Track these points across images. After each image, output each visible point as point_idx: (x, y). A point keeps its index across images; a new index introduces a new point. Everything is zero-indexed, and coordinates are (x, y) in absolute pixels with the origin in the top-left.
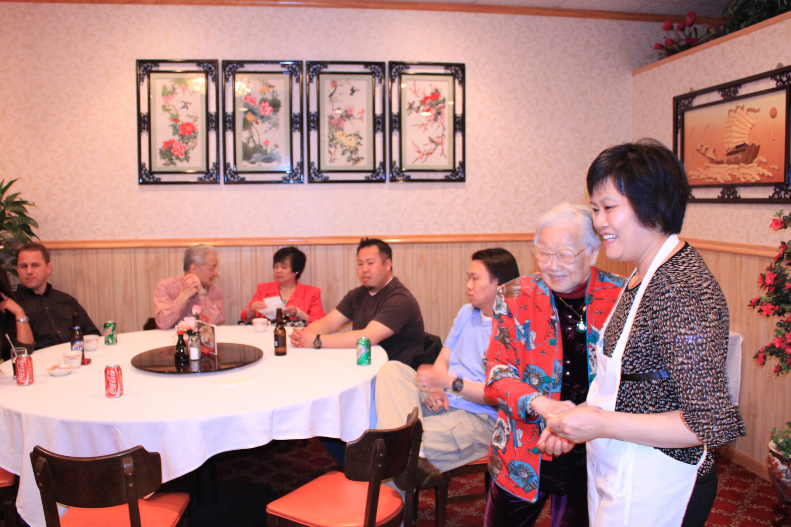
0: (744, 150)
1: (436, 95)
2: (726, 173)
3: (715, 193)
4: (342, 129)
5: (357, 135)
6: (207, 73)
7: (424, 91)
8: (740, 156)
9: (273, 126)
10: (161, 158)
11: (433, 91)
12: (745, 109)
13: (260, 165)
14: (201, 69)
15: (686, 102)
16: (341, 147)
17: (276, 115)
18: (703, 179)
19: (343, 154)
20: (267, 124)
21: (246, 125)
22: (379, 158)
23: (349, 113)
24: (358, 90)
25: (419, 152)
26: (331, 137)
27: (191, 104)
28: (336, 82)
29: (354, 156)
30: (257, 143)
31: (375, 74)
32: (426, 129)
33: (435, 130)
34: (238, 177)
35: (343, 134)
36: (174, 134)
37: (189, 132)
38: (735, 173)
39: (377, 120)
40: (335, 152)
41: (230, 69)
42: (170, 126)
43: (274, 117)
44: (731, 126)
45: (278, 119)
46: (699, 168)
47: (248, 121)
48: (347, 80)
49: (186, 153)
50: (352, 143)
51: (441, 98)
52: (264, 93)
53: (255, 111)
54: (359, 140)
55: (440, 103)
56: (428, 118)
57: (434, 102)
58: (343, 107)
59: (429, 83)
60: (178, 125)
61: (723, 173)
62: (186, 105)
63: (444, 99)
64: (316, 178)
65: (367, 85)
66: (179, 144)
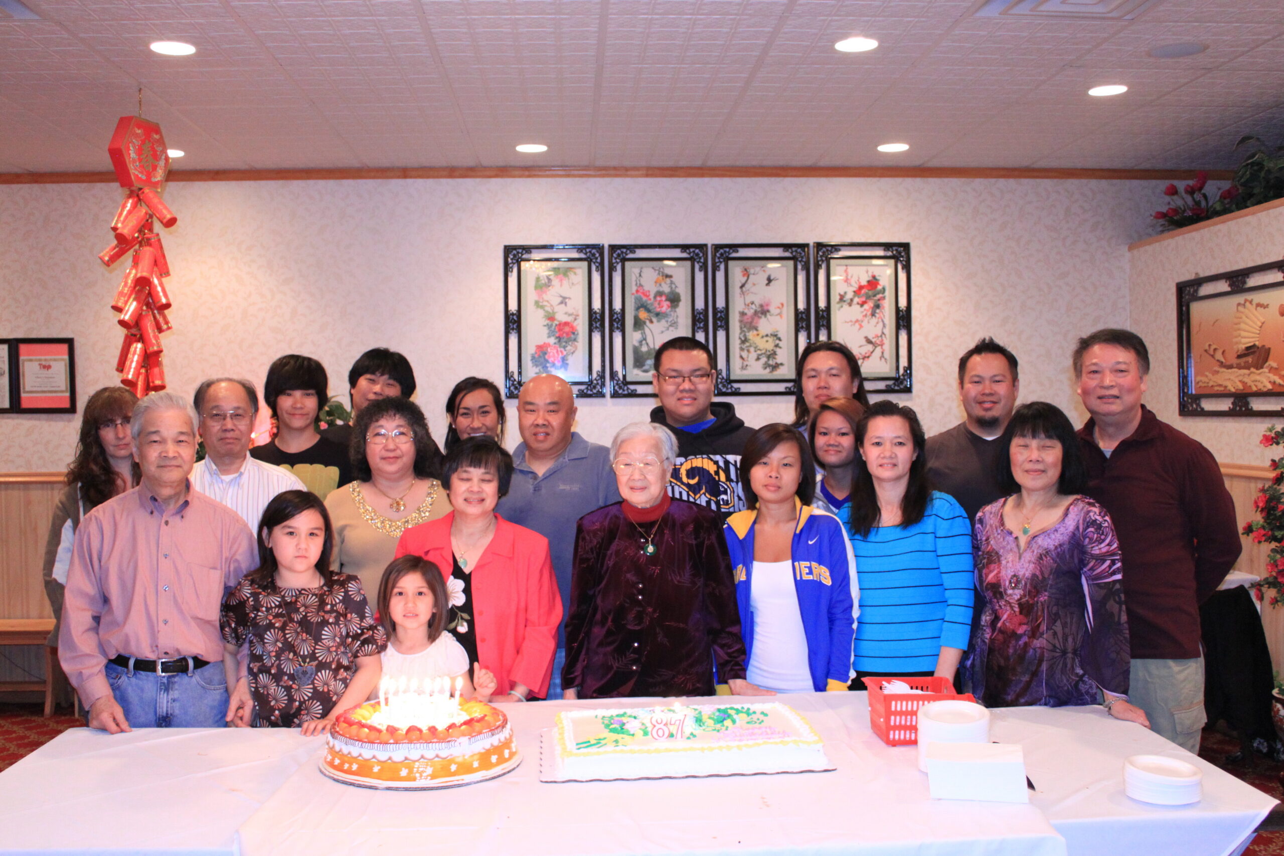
0: (1254, 353)
1: (873, 283)
2: (1237, 380)
3: (1225, 405)
4: (756, 329)
5: (775, 336)
6: (589, 260)
7: (859, 278)
8: (1250, 359)
9: (671, 326)
10: (533, 365)
11: (870, 278)
12: (1254, 303)
14: (583, 256)
15: (1192, 290)
16: (755, 351)
17: (675, 311)
18: (1212, 386)
19: (758, 359)
20: (663, 323)
21: (638, 324)
23: (765, 308)
24: (776, 280)
26: (743, 339)
27: (569, 298)
28: (748, 270)
29: (771, 362)
30: (652, 346)
31: (797, 259)
32: (861, 326)
33: (872, 328)
34: (628, 389)
35: (758, 335)
36: (549, 337)
37: (567, 334)
38: (1246, 380)
39: (800, 315)
40: (748, 357)
41: (619, 255)
42: (545, 326)
43: (672, 313)
44: (1239, 323)
45: (677, 317)
46: (1207, 373)
47: (640, 319)
48: (762, 266)
49: (564, 359)
50: (770, 346)
51: (879, 287)
52: (660, 285)
53: (648, 306)
54: (777, 342)
55: (878, 293)
56: (864, 313)
57: (870, 293)
58: (757, 302)
59: (865, 268)
60: (554, 325)
61: (1233, 380)
62: (564, 301)
63: (884, 289)
64: (724, 390)
65: (787, 273)
66: (555, 348)
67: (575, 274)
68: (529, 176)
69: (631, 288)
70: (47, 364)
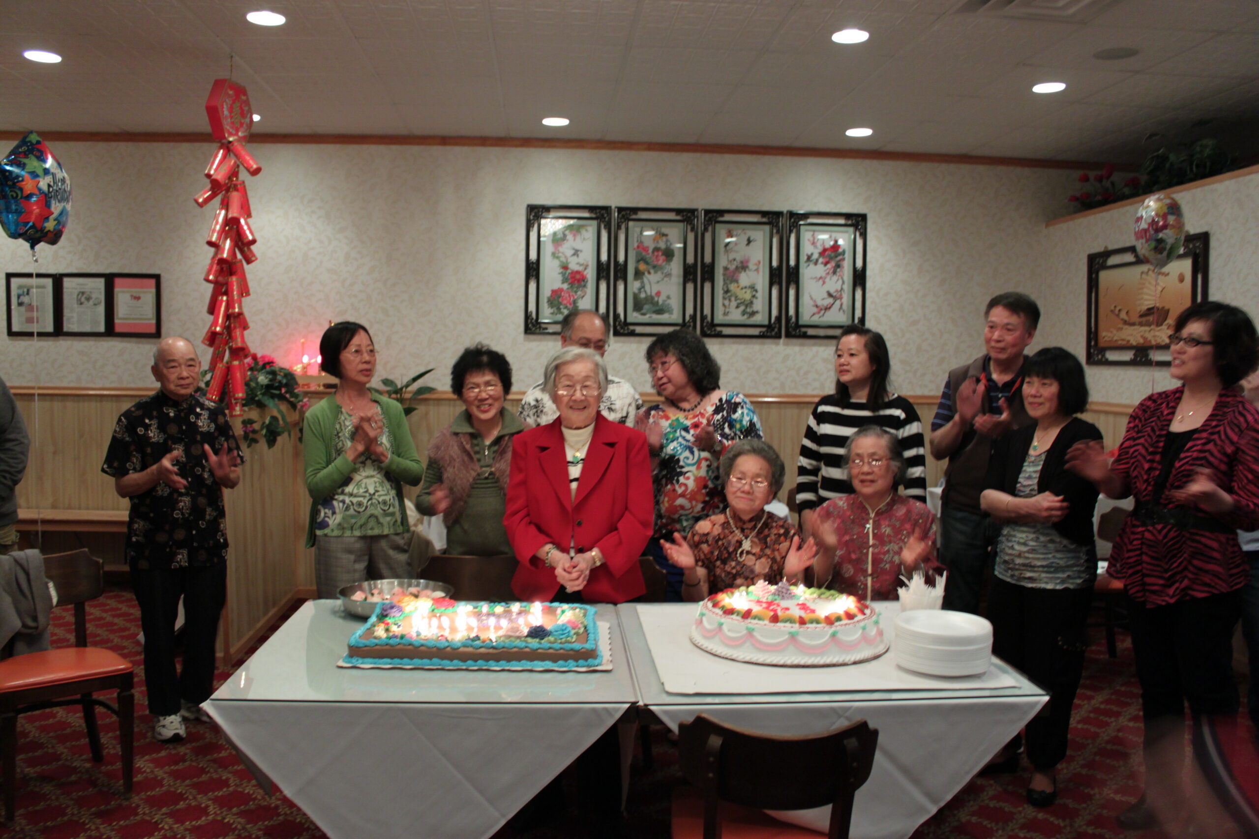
0: (1154, 313)
1: (835, 247)
2: (1138, 336)
3: (1127, 356)
4: (737, 281)
5: (753, 288)
6: (599, 220)
7: (823, 242)
8: (1151, 318)
9: (666, 277)
10: (548, 308)
11: (832, 243)
12: (1157, 272)
13: (650, 317)
14: (593, 216)
15: (1101, 261)
16: (736, 300)
17: (669, 265)
18: (1116, 341)
19: (737, 307)
20: (659, 275)
21: (638, 274)
22: (775, 313)
23: (745, 264)
24: (755, 240)
25: (817, 306)
26: (725, 289)
27: (581, 251)
28: (731, 232)
29: (748, 310)
30: (649, 293)
31: (773, 224)
32: (824, 282)
33: (833, 284)
34: (628, 329)
35: (738, 287)
36: (563, 283)
38: (1147, 335)
39: (774, 272)
40: (729, 305)
41: (624, 216)
42: (559, 273)
43: (667, 267)
44: (1142, 288)
45: (671, 270)
46: (1112, 330)
47: (640, 271)
48: (744, 230)
50: (748, 296)
51: (840, 250)
52: (658, 242)
53: (647, 260)
54: (754, 293)
55: (840, 254)
56: (827, 271)
57: (833, 255)
58: (739, 257)
59: (829, 234)
60: (567, 273)
61: (1135, 335)
62: (576, 253)
63: (844, 253)
64: (709, 332)
65: (764, 235)
66: (568, 292)
67: (587, 230)
68: (549, 147)
69: (633, 243)
70: (137, 296)
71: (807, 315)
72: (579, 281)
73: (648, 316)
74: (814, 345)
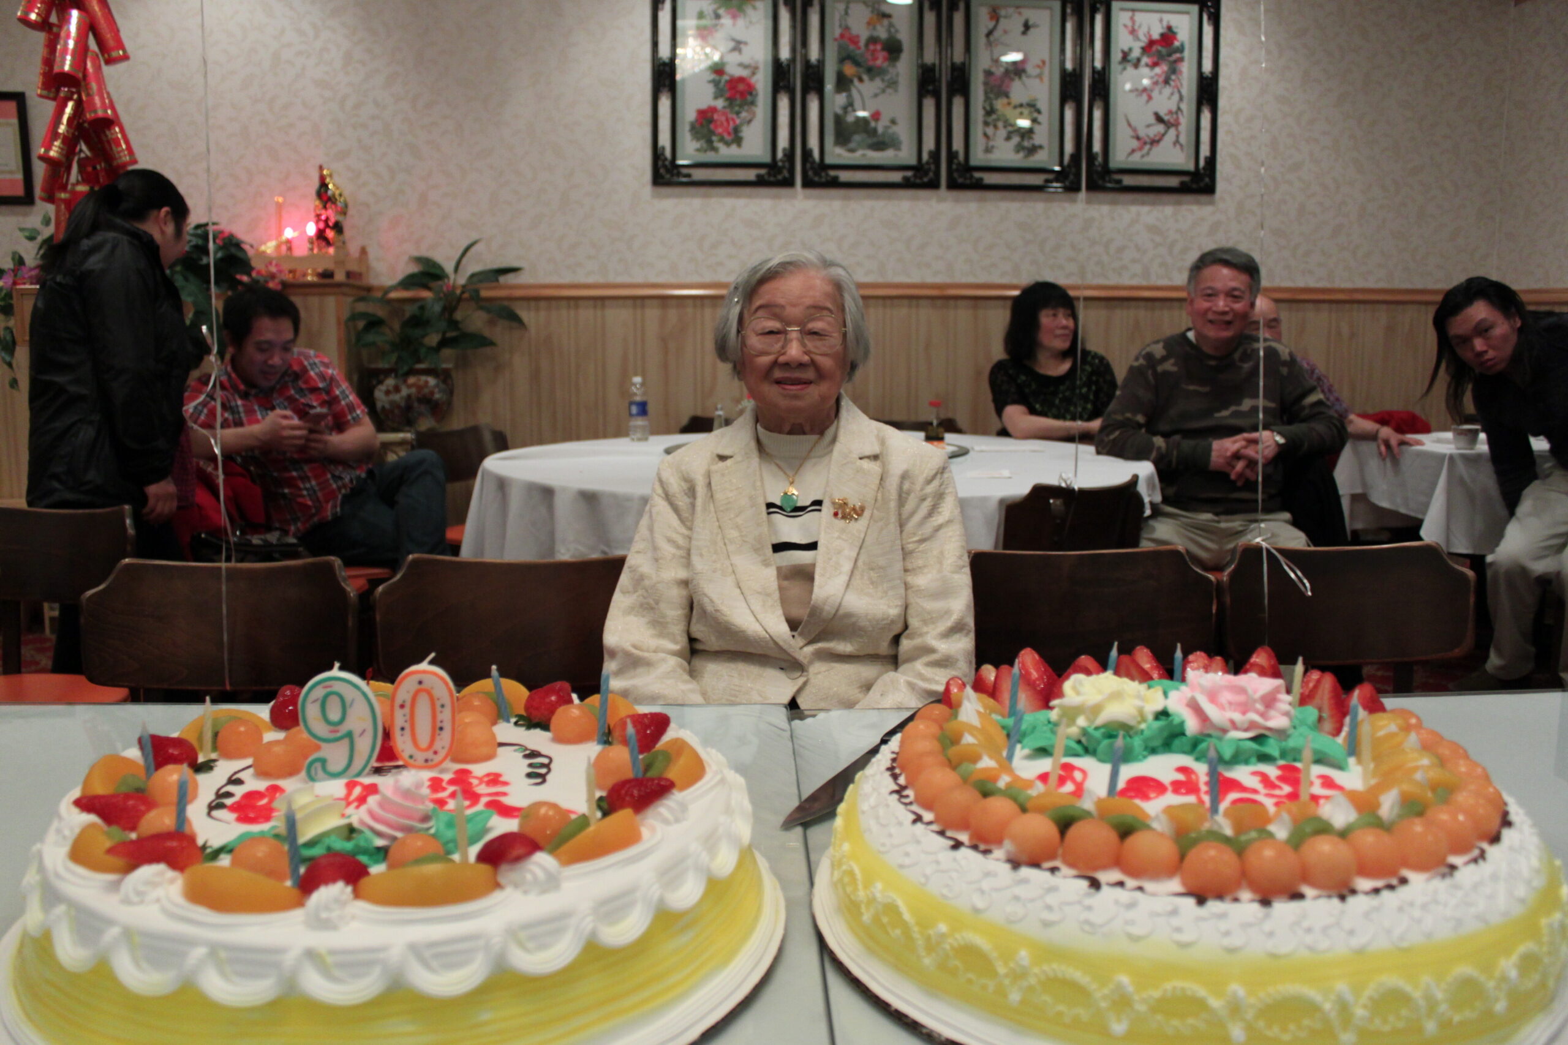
1: (1168, 37)
4: (1007, 95)
5: (1032, 106)
7: (1149, 29)
9: (888, 86)
10: (692, 140)
11: (1164, 30)
13: (864, 155)
16: (1005, 127)
17: (894, 66)
19: (1008, 138)
20: (878, 83)
21: (843, 83)
22: (1069, 148)
23: (1020, 66)
24: (1035, 26)
25: (1138, 138)
26: (988, 108)
27: (746, 43)
28: (997, 11)
29: (1026, 144)
30: (860, 115)
32: (1150, 98)
33: (1165, 100)
34: (827, 175)
35: (1009, 103)
36: (716, 98)
39: (1068, 79)
40: (994, 134)
42: (710, 82)
43: (891, 70)
45: (897, 75)
47: (845, 76)
48: (1018, 7)
49: (737, 130)
50: (1025, 120)
51: (1177, 44)
52: (874, 28)
53: (857, 58)
54: (1035, 115)
55: (1175, 52)
56: (1155, 80)
57: (1164, 50)
59: (1157, 16)
60: (723, 81)
62: (738, 47)
63: (1182, 46)
64: (960, 180)
65: (1052, 16)
66: (725, 114)
67: (754, 8)
69: (834, 30)
71: (1123, 153)
72: (743, 94)
73: (859, 153)
74: (1133, 203)
